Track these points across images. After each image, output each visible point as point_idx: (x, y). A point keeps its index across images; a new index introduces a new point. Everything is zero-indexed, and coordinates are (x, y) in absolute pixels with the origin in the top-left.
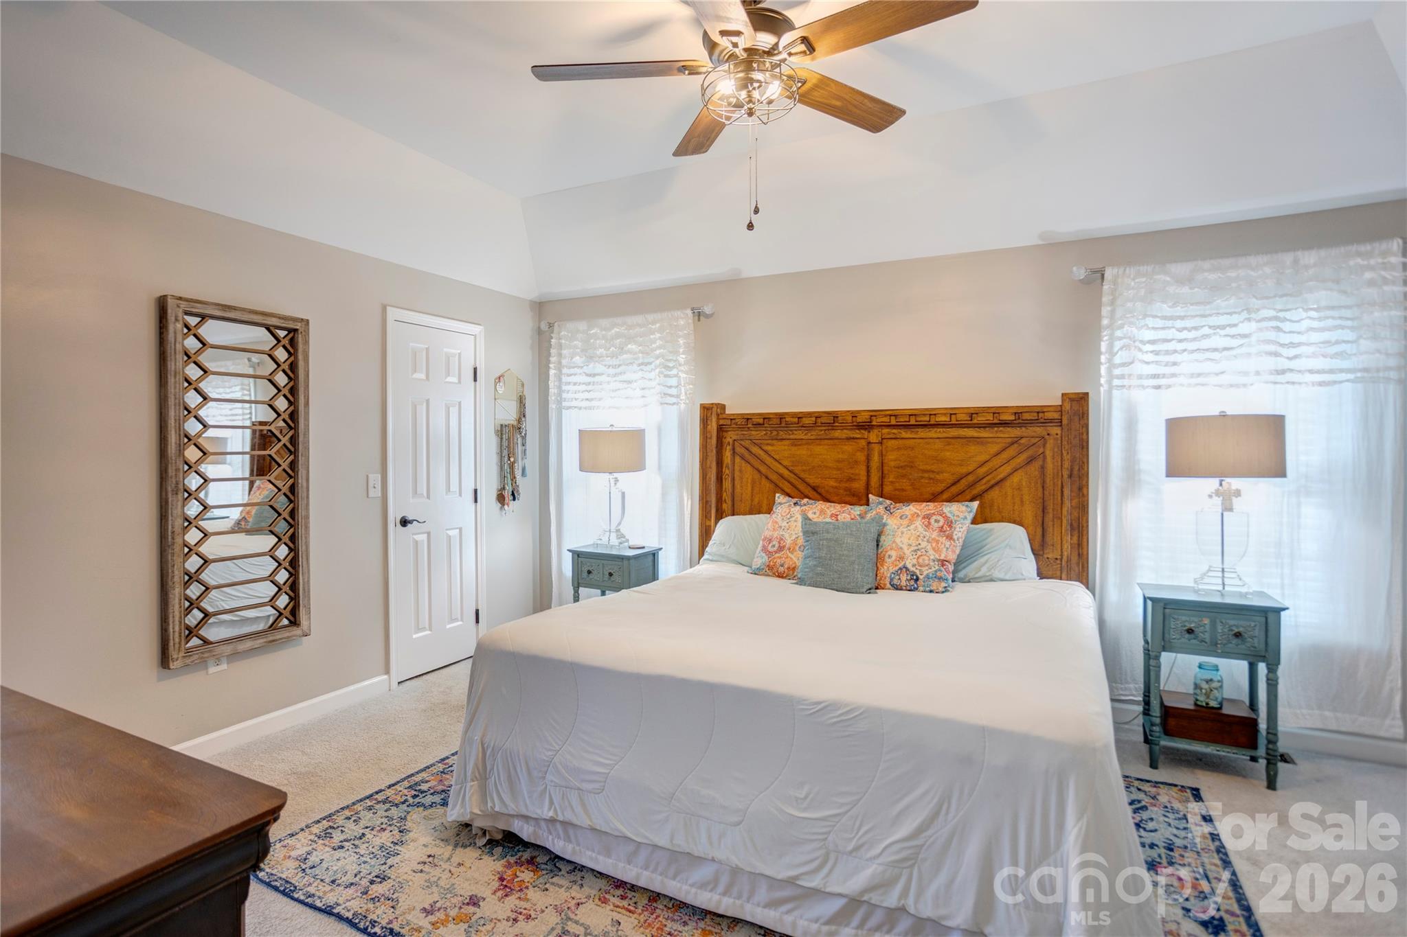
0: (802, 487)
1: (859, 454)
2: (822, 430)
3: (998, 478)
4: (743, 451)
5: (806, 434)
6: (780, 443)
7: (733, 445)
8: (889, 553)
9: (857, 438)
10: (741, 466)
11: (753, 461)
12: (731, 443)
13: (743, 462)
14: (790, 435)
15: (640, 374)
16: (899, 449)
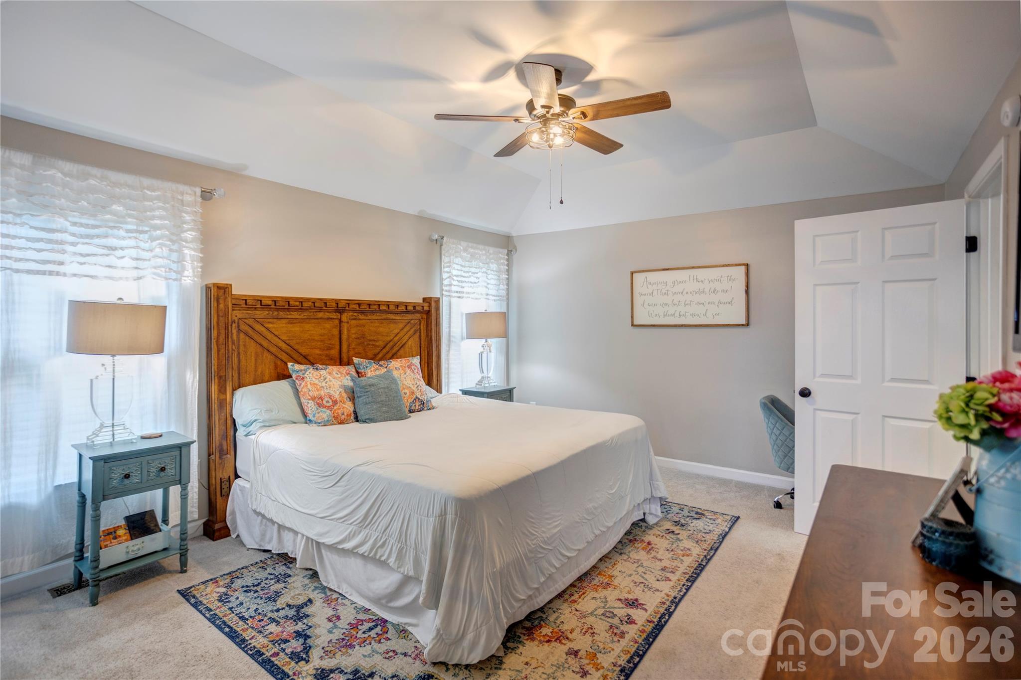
0: (295, 356)
1: (334, 330)
2: (311, 312)
3: (403, 343)
4: (247, 328)
5: (300, 315)
6: (279, 322)
7: (238, 323)
8: (404, 391)
9: (334, 319)
10: (245, 342)
11: (256, 337)
12: (236, 320)
13: (247, 338)
14: (288, 315)
15: (132, 243)
16: (357, 326)
